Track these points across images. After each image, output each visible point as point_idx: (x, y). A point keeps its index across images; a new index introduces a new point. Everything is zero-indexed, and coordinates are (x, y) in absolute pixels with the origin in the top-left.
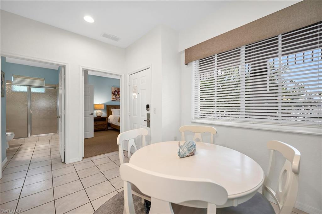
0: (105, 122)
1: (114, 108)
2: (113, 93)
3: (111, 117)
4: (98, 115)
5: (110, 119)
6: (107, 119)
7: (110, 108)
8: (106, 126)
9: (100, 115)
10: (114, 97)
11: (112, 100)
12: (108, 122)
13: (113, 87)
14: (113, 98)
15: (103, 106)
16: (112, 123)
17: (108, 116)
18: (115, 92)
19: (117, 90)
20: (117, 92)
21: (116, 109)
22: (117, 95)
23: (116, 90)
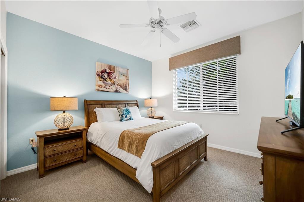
0: (79, 143)
1: (102, 107)
2: (98, 75)
3: (94, 127)
4: (61, 126)
5: (92, 134)
6: (84, 132)
7: (92, 106)
8: (81, 153)
9: (67, 125)
10: (101, 83)
11: (98, 90)
12: (87, 139)
13: (98, 61)
14: (100, 86)
15: (76, 101)
16: (98, 145)
17: (88, 124)
18: (102, 72)
19: (107, 69)
20: (106, 73)
21: (105, 107)
22: (108, 80)
23: (105, 69)
